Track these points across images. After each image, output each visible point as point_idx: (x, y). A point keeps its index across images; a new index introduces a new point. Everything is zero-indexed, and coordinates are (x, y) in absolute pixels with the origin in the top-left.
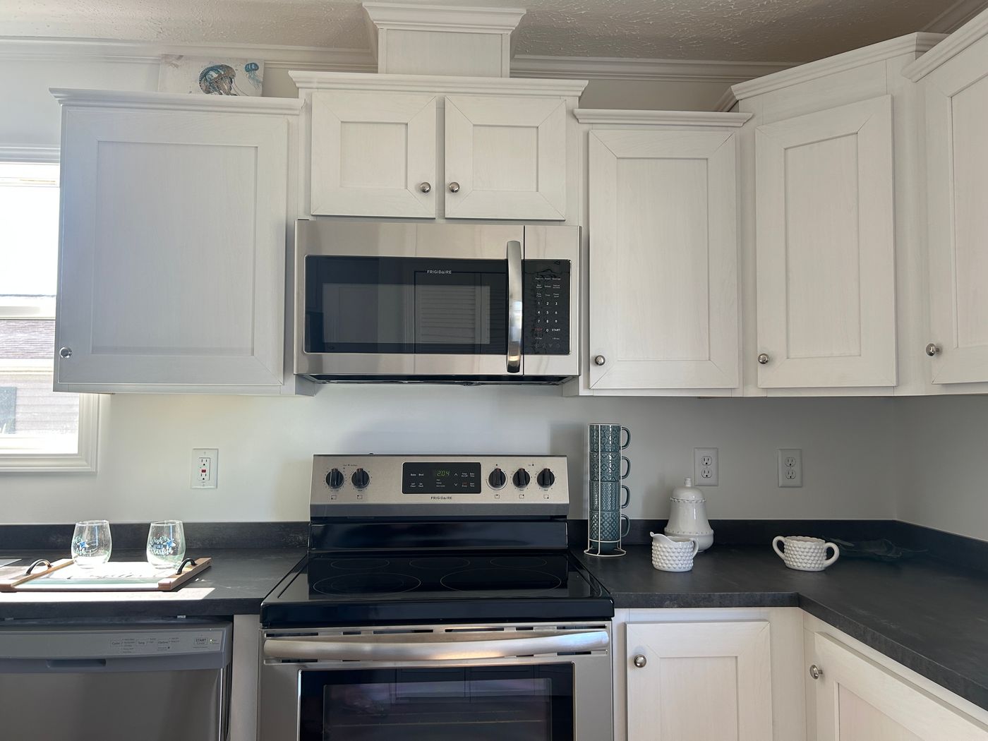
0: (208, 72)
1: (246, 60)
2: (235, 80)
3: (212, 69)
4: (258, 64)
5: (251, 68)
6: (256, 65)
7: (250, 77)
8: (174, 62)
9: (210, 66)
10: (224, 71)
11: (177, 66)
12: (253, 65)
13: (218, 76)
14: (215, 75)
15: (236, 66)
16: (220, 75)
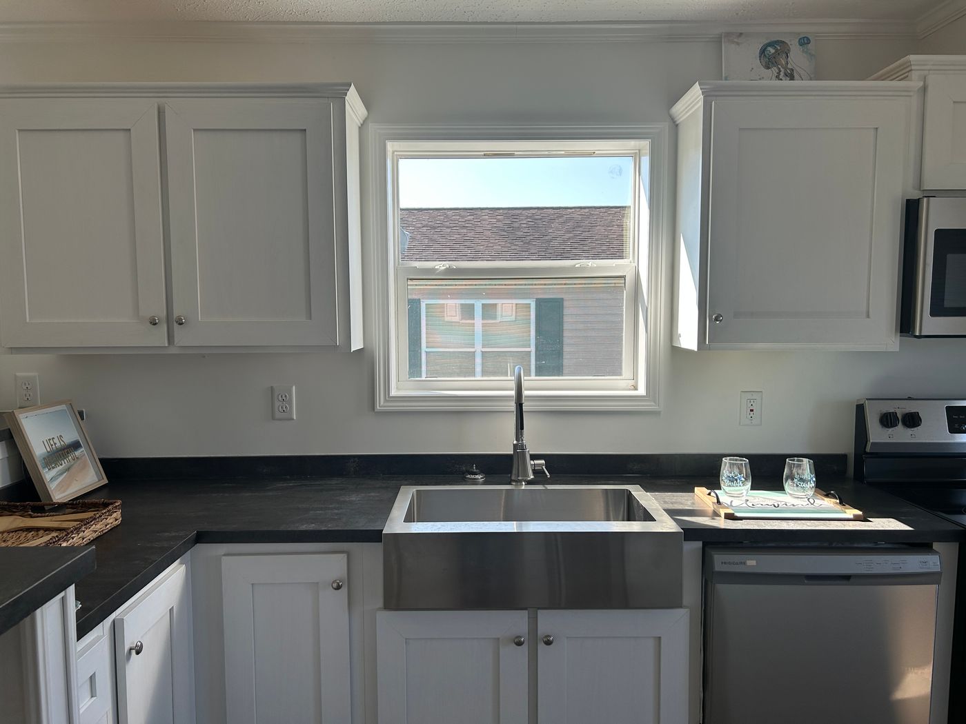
0: (766, 48)
1: (799, 34)
2: (791, 55)
3: (771, 44)
4: (810, 38)
5: (804, 41)
6: (808, 39)
7: (803, 50)
8: (736, 40)
9: (767, 42)
10: (780, 46)
11: (738, 44)
12: (805, 39)
13: (776, 52)
14: (772, 51)
15: (790, 41)
16: (777, 50)
